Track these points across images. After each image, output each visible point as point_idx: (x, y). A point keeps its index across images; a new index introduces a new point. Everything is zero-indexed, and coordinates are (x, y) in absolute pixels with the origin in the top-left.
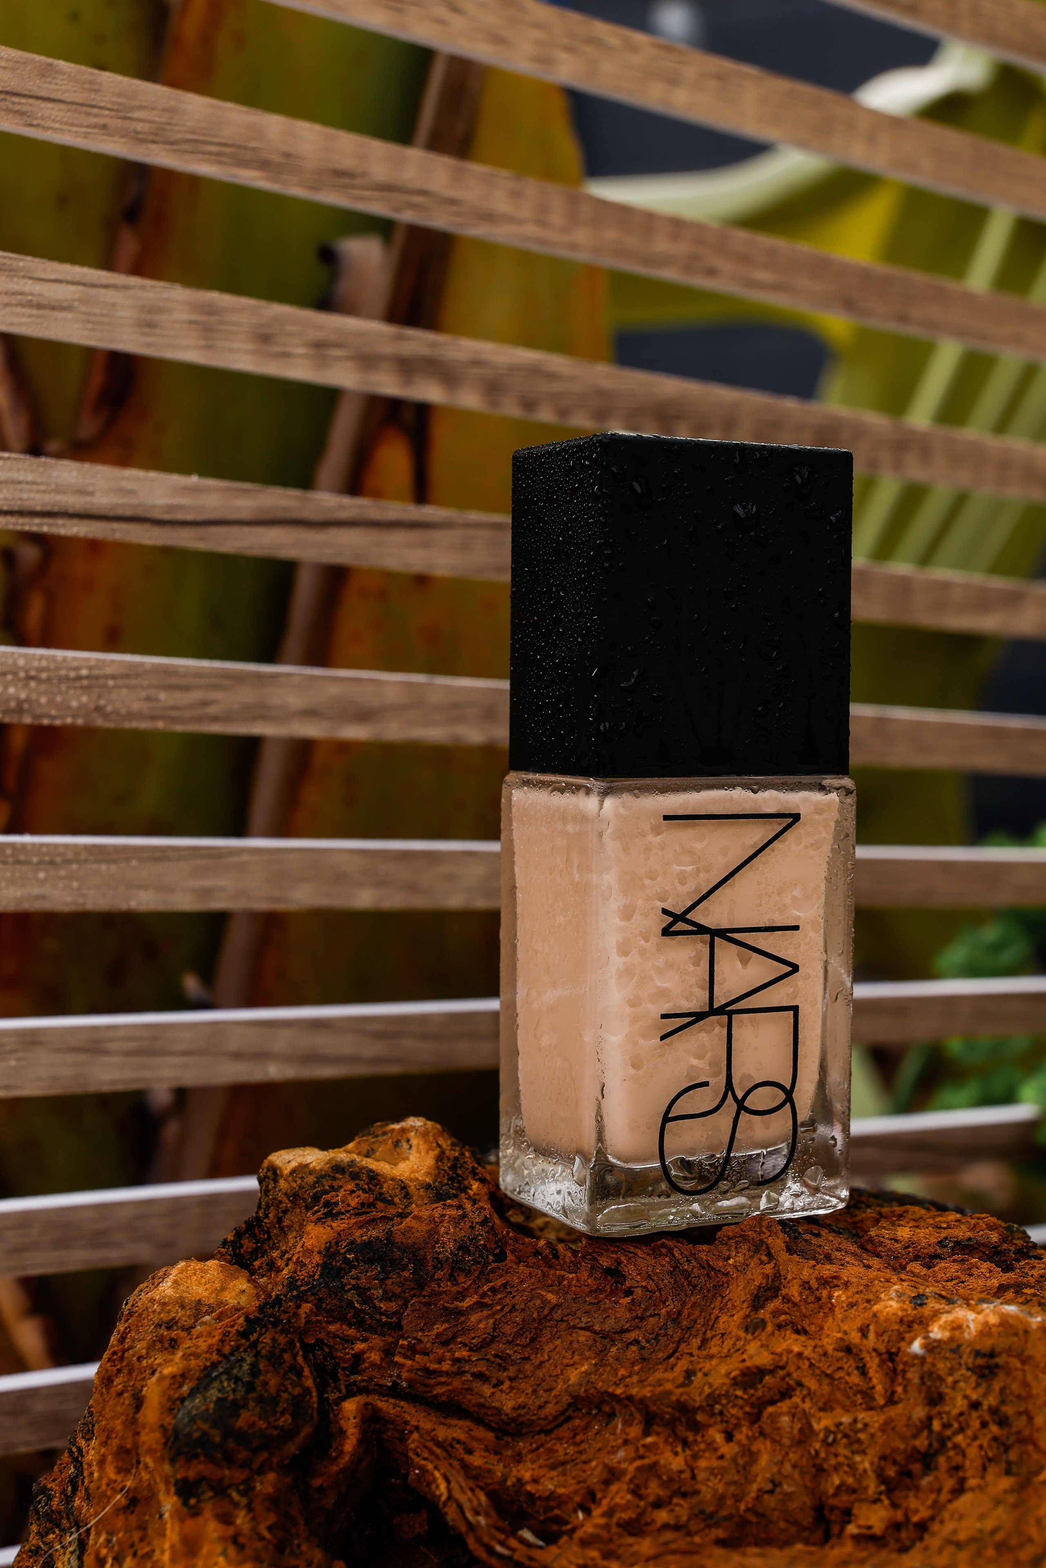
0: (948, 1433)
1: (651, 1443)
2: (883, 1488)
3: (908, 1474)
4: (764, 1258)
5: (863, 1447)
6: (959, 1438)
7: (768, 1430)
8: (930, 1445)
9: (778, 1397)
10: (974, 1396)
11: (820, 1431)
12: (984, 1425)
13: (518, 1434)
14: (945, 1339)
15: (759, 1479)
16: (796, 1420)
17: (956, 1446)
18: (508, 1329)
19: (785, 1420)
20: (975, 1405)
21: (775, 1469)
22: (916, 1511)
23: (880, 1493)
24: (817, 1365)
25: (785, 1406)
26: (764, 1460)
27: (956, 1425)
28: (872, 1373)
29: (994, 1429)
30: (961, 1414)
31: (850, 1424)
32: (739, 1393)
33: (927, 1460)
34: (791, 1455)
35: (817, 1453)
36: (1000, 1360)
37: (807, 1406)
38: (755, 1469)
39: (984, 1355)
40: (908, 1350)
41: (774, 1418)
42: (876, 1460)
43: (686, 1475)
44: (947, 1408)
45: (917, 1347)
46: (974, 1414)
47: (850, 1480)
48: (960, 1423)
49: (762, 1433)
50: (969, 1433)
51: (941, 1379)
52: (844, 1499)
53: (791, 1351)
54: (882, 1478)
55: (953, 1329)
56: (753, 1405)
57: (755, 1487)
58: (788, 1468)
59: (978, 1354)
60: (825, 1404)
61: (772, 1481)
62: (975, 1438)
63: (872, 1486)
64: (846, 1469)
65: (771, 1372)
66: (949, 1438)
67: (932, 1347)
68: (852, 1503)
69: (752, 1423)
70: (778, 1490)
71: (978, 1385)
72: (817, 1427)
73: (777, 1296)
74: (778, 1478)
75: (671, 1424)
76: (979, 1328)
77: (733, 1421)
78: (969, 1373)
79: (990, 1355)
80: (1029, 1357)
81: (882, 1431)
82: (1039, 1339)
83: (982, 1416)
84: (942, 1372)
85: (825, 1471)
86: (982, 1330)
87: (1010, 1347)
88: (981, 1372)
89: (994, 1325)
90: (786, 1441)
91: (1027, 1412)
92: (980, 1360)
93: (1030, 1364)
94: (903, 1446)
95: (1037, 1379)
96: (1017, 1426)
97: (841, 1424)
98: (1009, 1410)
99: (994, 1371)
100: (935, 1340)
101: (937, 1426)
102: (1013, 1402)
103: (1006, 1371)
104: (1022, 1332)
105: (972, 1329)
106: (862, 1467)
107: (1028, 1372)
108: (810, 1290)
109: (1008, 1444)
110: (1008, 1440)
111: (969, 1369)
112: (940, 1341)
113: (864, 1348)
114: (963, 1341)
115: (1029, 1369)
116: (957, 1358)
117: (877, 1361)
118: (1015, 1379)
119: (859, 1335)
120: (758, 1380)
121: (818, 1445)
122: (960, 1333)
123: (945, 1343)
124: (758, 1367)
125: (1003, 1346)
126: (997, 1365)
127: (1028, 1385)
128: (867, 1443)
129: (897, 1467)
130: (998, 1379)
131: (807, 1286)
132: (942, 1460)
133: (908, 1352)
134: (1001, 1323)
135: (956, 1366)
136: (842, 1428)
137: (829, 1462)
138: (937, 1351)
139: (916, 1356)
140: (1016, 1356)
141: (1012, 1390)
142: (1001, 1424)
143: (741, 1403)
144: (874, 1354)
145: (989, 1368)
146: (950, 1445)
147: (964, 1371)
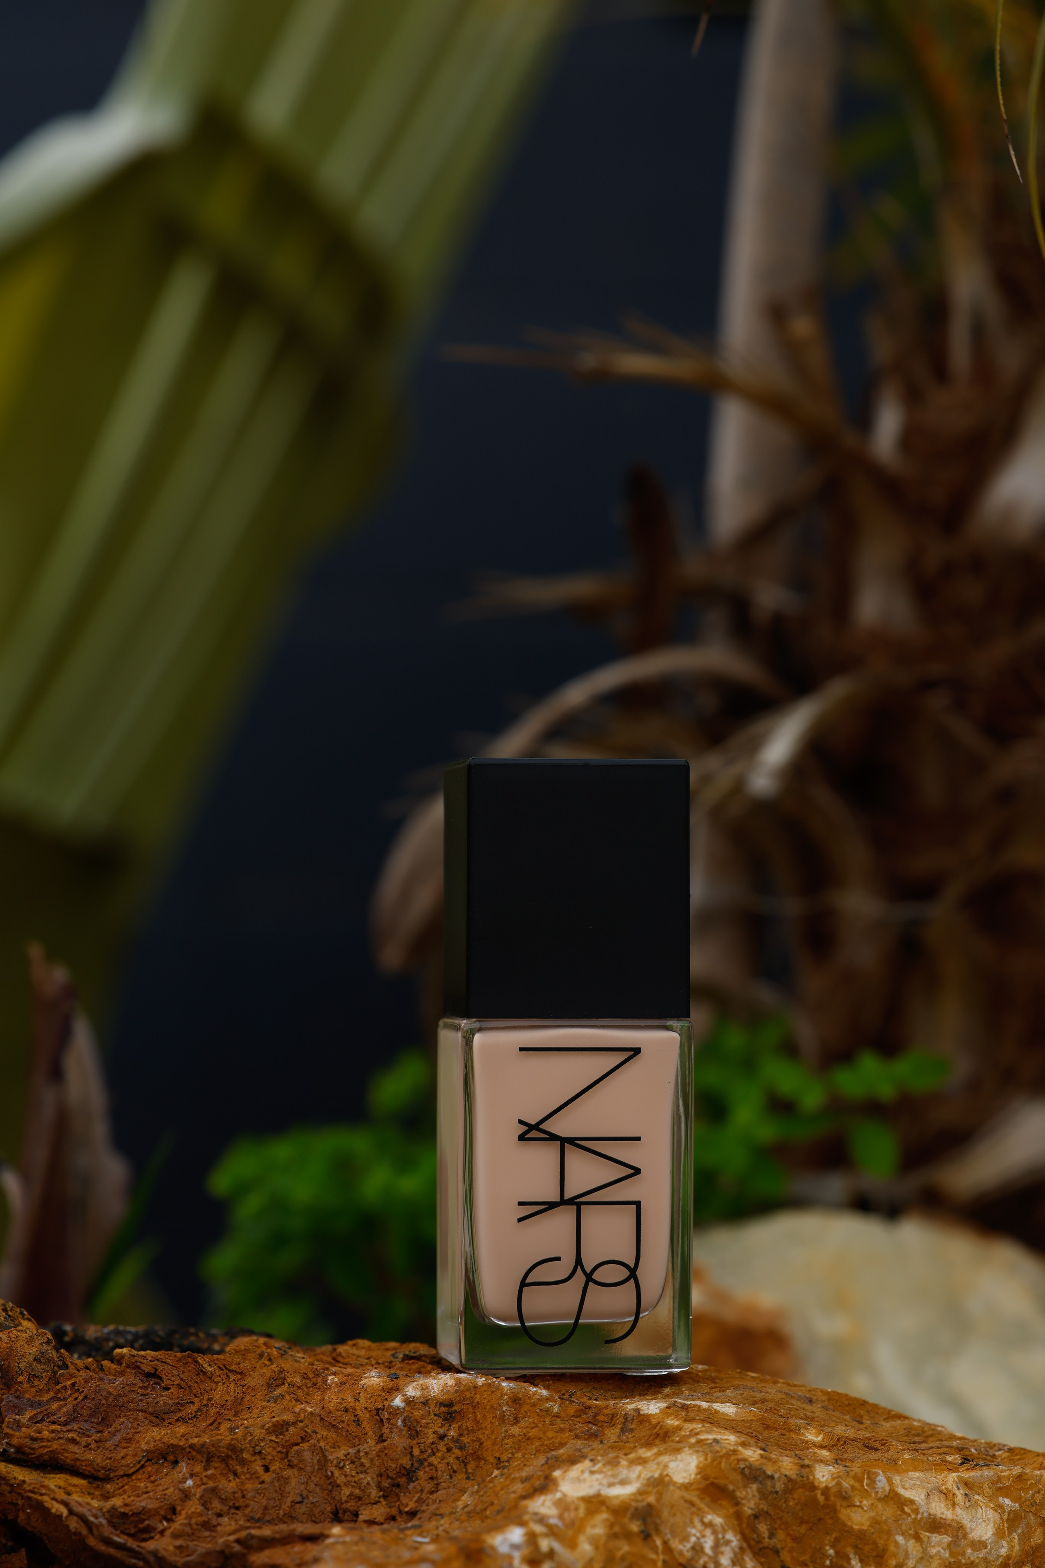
0: (425, 1456)
1: (212, 1474)
2: (381, 1493)
3: (398, 1486)
4: (267, 1362)
5: (365, 1469)
6: (432, 1459)
7: (295, 1462)
8: (412, 1465)
9: (300, 1440)
10: (441, 1431)
11: (333, 1459)
12: (449, 1450)
13: (107, 1479)
14: (418, 1396)
15: (291, 1494)
16: (315, 1454)
17: (430, 1465)
18: (85, 1412)
19: (307, 1455)
20: (442, 1437)
21: (303, 1487)
22: (407, 1505)
23: (379, 1497)
24: (326, 1419)
25: (305, 1446)
26: (293, 1482)
27: (430, 1451)
28: (365, 1424)
29: (457, 1452)
30: (432, 1444)
31: (355, 1453)
32: (273, 1438)
33: (409, 1474)
34: (313, 1478)
35: (332, 1473)
36: (456, 1408)
37: (322, 1444)
38: (288, 1489)
39: (445, 1406)
40: (392, 1404)
41: (298, 1453)
42: (375, 1476)
43: (239, 1495)
44: (422, 1441)
45: (398, 1402)
46: (442, 1443)
47: (357, 1492)
48: (432, 1449)
49: (291, 1466)
50: (439, 1455)
51: (418, 1422)
52: (351, 1505)
53: (306, 1411)
54: (380, 1488)
55: (423, 1389)
56: (283, 1447)
57: (289, 1500)
58: (312, 1486)
59: (442, 1404)
60: (334, 1444)
61: (301, 1495)
62: (443, 1458)
63: (374, 1493)
64: (353, 1484)
65: (294, 1423)
66: (425, 1460)
67: (409, 1402)
68: (358, 1507)
69: (283, 1459)
70: (306, 1501)
71: (442, 1426)
72: (330, 1457)
73: (283, 1384)
74: (305, 1493)
75: (225, 1460)
76: (441, 1389)
77: (270, 1457)
78: (436, 1418)
79: (450, 1405)
80: (478, 1403)
81: (379, 1456)
82: (485, 1391)
83: (447, 1444)
84: (417, 1418)
85: (338, 1486)
86: (442, 1390)
87: (464, 1399)
88: (444, 1416)
89: (451, 1386)
90: (309, 1469)
91: (478, 1440)
92: (443, 1409)
93: (479, 1408)
94: (394, 1466)
95: (484, 1417)
96: (472, 1449)
97: (348, 1454)
98: (465, 1439)
99: (453, 1415)
100: (411, 1397)
101: (416, 1452)
102: (468, 1434)
103: (461, 1414)
104: (472, 1388)
105: (436, 1390)
106: (365, 1481)
107: (478, 1414)
108: (308, 1379)
109: (466, 1461)
110: (466, 1458)
111: (435, 1415)
112: (414, 1397)
113: (358, 1408)
114: (430, 1397)
115: (478, 1411)
116: (427, 1408)
117: (368, 1416)
118: (469, 1419)
119: (353, 1400)
120: (284, 1429)
121: (333, 1469)
122: (428, 1392)
123: (417, 1398)
124: (284, 1421)
125: (459, 1398)
126: (455, 1411)
127: (478, 1422)
128: (368, 1465)
129: (389, 1481)
130: (456, 1421)
131: (305, 1376)
132: (421, 1473)
133: (392, 1406)
134: (456, 1385)
135: (427, 1414)
136: (348, 1457)
137: (341, 1480)
138: (412, 1404)
139: (398, 1408)
140: (468, 1404)
141: (467, 1426)
142: (461, 1448)
143: (274, 1445)
144: (365, 1412)
145: (450, 1413)
146: (426, 1464)
147: (433, 1416)
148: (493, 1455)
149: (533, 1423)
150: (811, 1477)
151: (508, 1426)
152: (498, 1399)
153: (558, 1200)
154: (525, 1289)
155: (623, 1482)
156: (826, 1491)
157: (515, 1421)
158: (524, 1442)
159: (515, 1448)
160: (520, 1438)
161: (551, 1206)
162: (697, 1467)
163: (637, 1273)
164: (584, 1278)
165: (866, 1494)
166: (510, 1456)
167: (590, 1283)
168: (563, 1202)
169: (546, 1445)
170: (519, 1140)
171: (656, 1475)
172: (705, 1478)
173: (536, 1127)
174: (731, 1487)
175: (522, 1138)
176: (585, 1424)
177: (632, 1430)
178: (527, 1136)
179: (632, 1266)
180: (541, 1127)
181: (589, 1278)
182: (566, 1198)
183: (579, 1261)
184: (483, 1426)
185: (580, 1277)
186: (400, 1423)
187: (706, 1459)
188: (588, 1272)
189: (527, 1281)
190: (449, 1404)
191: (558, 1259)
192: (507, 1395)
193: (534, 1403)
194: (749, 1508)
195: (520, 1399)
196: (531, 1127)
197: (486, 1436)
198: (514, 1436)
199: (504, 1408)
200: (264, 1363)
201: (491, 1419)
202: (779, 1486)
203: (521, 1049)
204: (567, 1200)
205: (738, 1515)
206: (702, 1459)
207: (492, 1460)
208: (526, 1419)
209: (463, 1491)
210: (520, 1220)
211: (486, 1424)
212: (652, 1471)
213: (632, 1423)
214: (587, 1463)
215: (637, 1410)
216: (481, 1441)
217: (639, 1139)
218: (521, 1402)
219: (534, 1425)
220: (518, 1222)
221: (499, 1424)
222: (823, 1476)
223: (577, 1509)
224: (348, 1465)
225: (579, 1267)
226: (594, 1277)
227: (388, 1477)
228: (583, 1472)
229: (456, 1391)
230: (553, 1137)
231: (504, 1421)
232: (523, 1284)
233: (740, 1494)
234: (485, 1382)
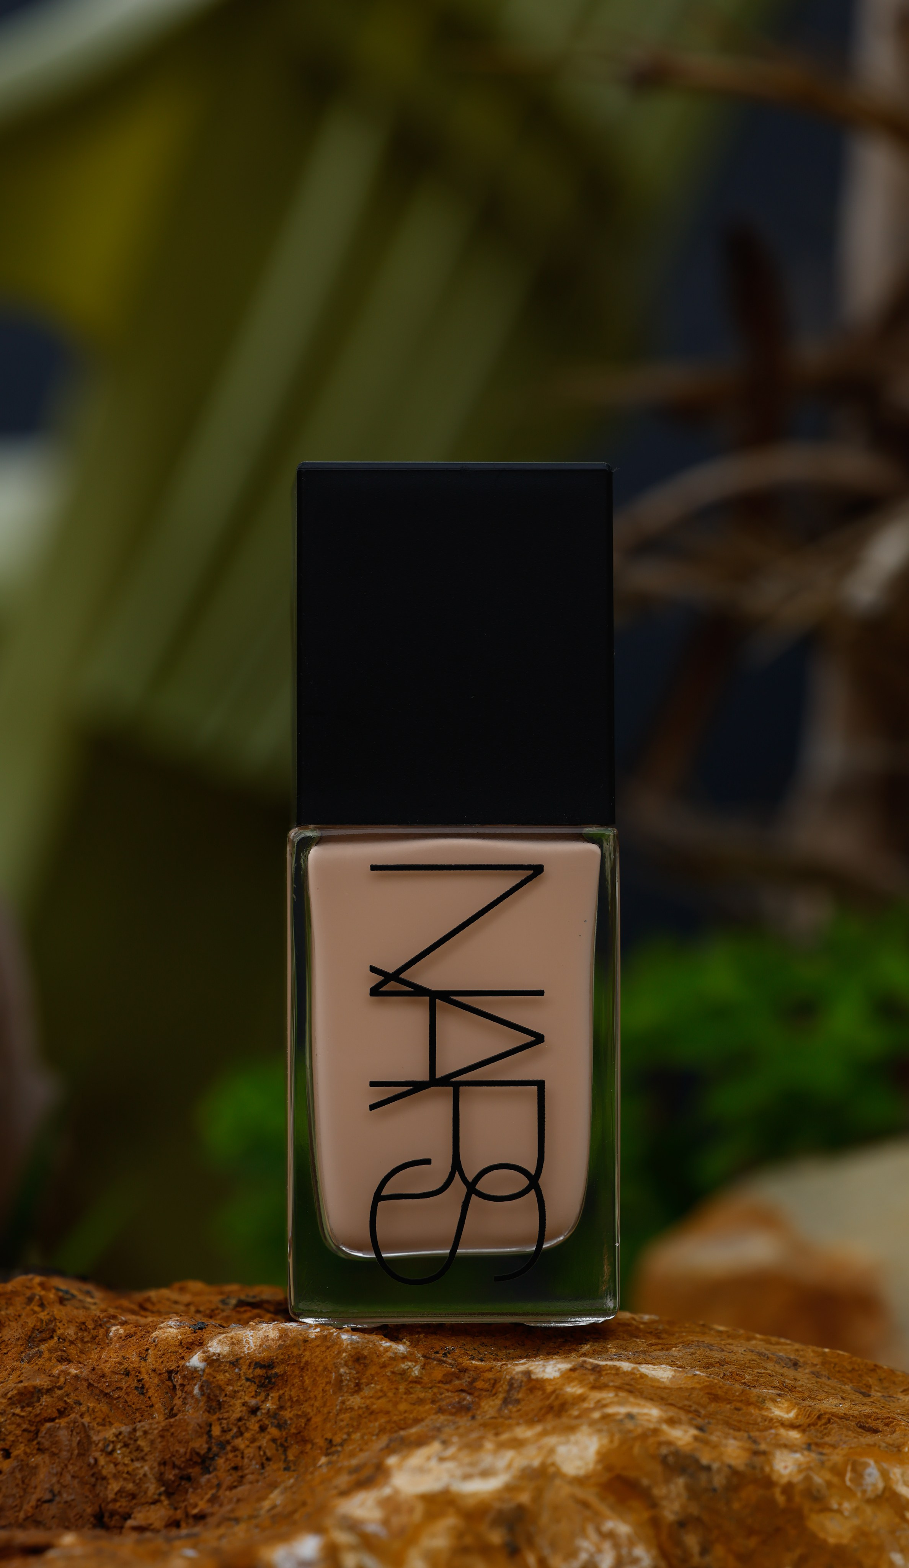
0: (228, 1436)
2: (163, 1489)
3: (188, 1478)
4: (37, 1309)
5: (142, 1454)
6: (238, 1442)
7: (47, 1444)
8: (209, 1449)
9: (56, 1414)
10: (253, 1402)
11: (99, 1441)
12: (263, 1429)
14: (225, 1353)
15: (38, 1490)
16: (74, 1433)
17: (235, 1449)
19: (64, 1435)
20: (254, 1411)
21: (54, 1480)
22: (195, 1506)
23: (160, 1494)
24: (96, 1385)
25: (63, 1422)
26: (42, 1474)
27: (235, 1430)
28: (150, 1392)
29: (274, 1431)
30: (240, 1419)
31: (130, 1433)
32: (18, 1411)
33: (205, 1462)
34: (70, 1467)
35: (96, 1460)
36: (277, 1370)
37: (86, 1420)
38: (34, 1482)
39: (262, 1367)
40: (188, 1364)
41: (51, 1433)
42: (155, 1465)
44: (226, 1415)
45: (196, 1361)
46: (254, 1419)
47: (130, 1486)
48: (239, 1428)
49: (41, 1450)
50: (247, 1435)
51: (221, 1389)
52: (122, 1505)
53: (69, 1373)
54: (160, 1479)
55: (233, 1343)
56: (31, 1423)
57: (34, 1497)
58: (68, 1477)
59: (258, 1365)
60: (104, 1419)
61: (51, 1491)
62: (253, 1440)
63: (152, 1488)
64: (125, 1475)
65: (49, 1391)
66: (228, 1442)
67: (212, 1361)
68: (132, 1508)
69: (30, 1440)
70: (57, 1499)
71: (257, 1394)
72: (95, 1438)
73: (52, 1337)
74: (57, 1488)
76: (259, 1343)
77: (11, 1438)
78: (248, 1383)
79: (269, 1366)
80: (307, 1363)
81: (162, 1437)
82: (318, 1346)
83: (260, 1420)
84: (221, 1383)
85: (104, 1478)
86: (261, 1346)
87: (289, 1357)
88: (260, 1382)
89: (273, 1340)
90: (65, 1454)
91: (305, 1415)
92: (259, 1371)
93: (308, 1370)
94: (182, 1450)
95: (314, 1383)
96: (296, 1427)
97: (120, 1433)
98: (287, 1414)
99: (273, 1380)
100: (214, 1354)
101: (216, 1431)
102: (291, 1407)
103: (284, 1378)
104: (301, 1343)
105: (252, 1345)
106: (141, 1472)
107: (306, 1378)
108: (86, 1330)
109: (286, 1444)
110: (286, 1440)
111: (247, 1380)
112: (219, 1355)
113: (143, 1370)
114: (242, 1355)
115: (307, 1375)
116: (237, 1370)
117: (156, 1381)
118: (293, 1385)
119: (138, 1359)
120: (35, 1399)
121: (97, 1454)
122: (240, 1348)
123: (224, 1356)
124: (35, 1387)
125: (282, 1357)
126: (276, 1375)
127: (306, 1390)
128: (146, 1449)
129: (176, 1471)
130: (277, 1388)
131: (83, 1327)
132: (220, 1461)
133: (187, 1367)
134: (280, 1337)
135: (235, 1378)
136: (121, 1437)
137: (108, 1470)
138: (216, 1364)
139: (195, 1370)
140: (294, 1364)
141: (290, 1396)
142: (279, 1427)
143: (19, 1420)
144: (152, 1375)
145: (268, 1378)
146: (229, 1448)
147: (244, 1381)
148: (322, 1436)
149: (381, 1391)
150: (767, 1469)
151: (346, 1395)
152: (334, 1357)
153: (426, 1078)
154: (381, 1204)
155: (485, 1474)
156: (788, 1489)
157: (356, 1388)
158: (365, 1418)
159: (353, 1426)
160: (360, 1412)
161: (417, 1087)
162: (599, 1453)
163: (540, 1182)
164: (464, 1189)
165: (848, 1493)
166: (345, 1436)
167: (473, 1196)
168: (434, 1081)
169: (395, 1422)
170: (371, 996)
171: (536, 1463)
172: (608, 1468)
173: (395, 976)
174: (645, 1482)
175: (375, 991)
176: (456, 1394)
177: (518, 1401)
178: (382, 989)
179: (533, 1171)
180: (402, 976)
181: (471, 1188)
182: (439, 1075)
183: (456, 1165)
184: (312, 1394)
185: (458, 1188)
186: (196, 1391)
187: (612, 1441)
188: (470, 1179)
189: (384, 1193)
190: (267, 1365)
191: (428, 1162)
192: (346, 1352)
193: (384, 1362)
194: (670, 1512)
195: (365, 1357)
196: (388, 977)
197: (315, 1409)
198: (352, 1409)
199: (342, 1370)
200: (33, 1310)
201: (324, 1385)
202: (719, 1481)
203: (374, 868)
204: (438, 1079)
205: (655, 1522)
206: (605, 1441)
207: (320, 1442)
208: (373, 1385)
209: (273, 1486)
210: (373, 1107)
211: (316, 1393)
212: (531, 1457)
213: (519, 1392)
214: (435, 1447)
215: (528, 1373)
216: (309, 1416)
217: (541, 993)
218: (366, 1362)
219: (380, 1394)
220: (371, 1110)
221: (335, 1393)
222: (786, 1467)
223: (411, 1510)
224: (120, 1449)
225: (457, 1173)
226: (479, 1187)
227: (174, 1466)
228: (429, 1458)
229: (280, 1347)
230: (419, 991)
231: (340, 1388)
232: (378, 1197)
233: (659, 1491)
234: (319, 1334)
